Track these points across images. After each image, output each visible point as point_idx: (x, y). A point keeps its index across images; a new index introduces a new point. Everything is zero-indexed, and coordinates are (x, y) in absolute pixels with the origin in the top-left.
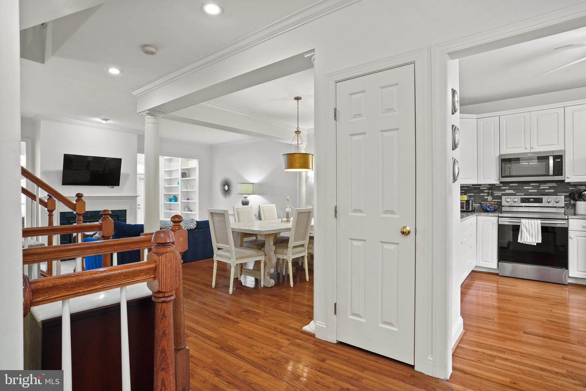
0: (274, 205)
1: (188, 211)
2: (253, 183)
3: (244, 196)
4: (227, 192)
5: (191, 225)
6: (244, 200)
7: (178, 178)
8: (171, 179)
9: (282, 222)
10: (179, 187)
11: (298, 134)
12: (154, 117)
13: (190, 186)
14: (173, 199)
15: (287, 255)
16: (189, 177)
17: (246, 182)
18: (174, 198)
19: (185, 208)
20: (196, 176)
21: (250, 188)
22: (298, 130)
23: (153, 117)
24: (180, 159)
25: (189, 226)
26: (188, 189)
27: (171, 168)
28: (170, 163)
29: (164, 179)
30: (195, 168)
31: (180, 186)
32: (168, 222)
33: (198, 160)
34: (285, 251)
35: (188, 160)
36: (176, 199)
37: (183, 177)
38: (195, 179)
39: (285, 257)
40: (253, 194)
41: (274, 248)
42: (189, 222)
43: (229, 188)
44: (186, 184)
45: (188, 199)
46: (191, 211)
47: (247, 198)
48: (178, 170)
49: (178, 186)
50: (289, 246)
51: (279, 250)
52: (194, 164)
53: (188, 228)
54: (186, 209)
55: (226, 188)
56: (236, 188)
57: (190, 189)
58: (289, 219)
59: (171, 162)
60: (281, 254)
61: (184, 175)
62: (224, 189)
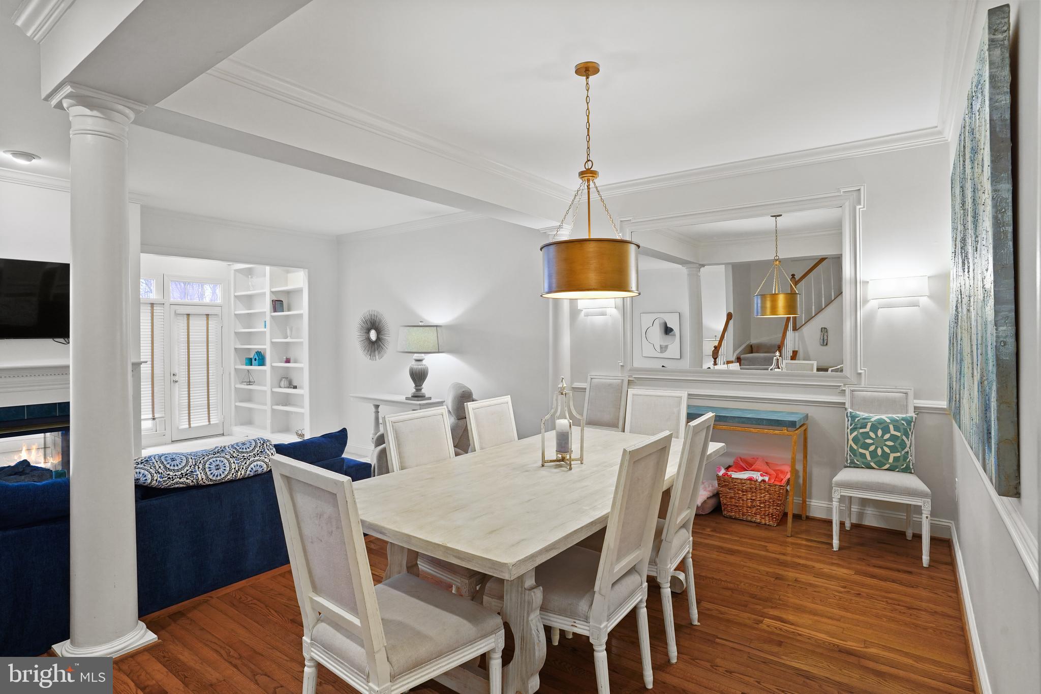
0: (508, 398)
1: (288, 387)
2: (437, 326)
3: (416, 356)
4: (375, 346)
5: (259, 463)
6: (417, 366)
7: (265, 312)
8: (251, 313)
9: (543, 466)
10: (265, 332)
11: (588, 181)
12: (102, 113)
13: (291, 330)
14: (255, 359)
15: (591, 620)
16: (289, 310)
17: (421, 324)
18: (257, 359)
19: (281, 380)
20: (302, 307)
21: (430, 337)
22: (588, 170)
23: (95, 113)
24: (268, 268)
25: (250, 465)
26: (286, 338)
27: (251, 291)
28: (248, 277)
29: (235, 314)
30: (299, 291)
31: (267, 330)
32: (177, 462)
33: (307, 270)
34: (583, 605)
35: (288, 272)
36: (260, 359)
37: (275, 311)
38: (300, 316)
39: (581, 629)
40: (439, 352)
41: (538, 596)
42: (251, 452)
43: (381, 336)
44: (284, 325)
45: (288, 361)
46: (295, 387)
47: (424, 362)
48: (264, 294)
49: (265, 330)
50: (596, 588)
51: (558, 600)
52: (298, 280)
53: (248, 472)
54: (282, 384)
55: (373, 335)
56: (396, 338)
57: (291, 338)
58: (564, 455)
59: (250, 276)
60: (563, 612)
61: (277, 305)
62: (369, 339)
